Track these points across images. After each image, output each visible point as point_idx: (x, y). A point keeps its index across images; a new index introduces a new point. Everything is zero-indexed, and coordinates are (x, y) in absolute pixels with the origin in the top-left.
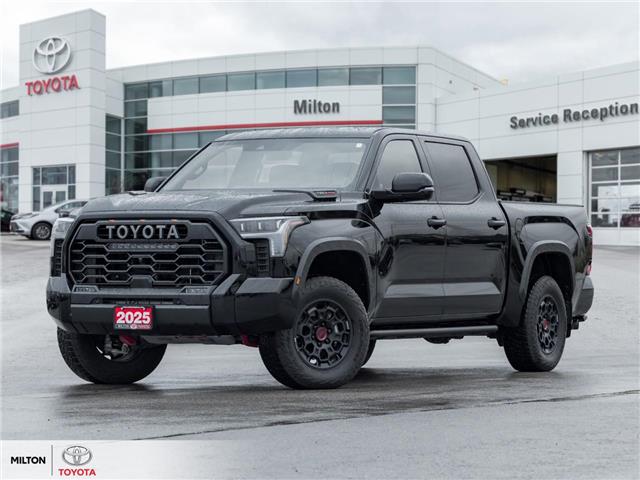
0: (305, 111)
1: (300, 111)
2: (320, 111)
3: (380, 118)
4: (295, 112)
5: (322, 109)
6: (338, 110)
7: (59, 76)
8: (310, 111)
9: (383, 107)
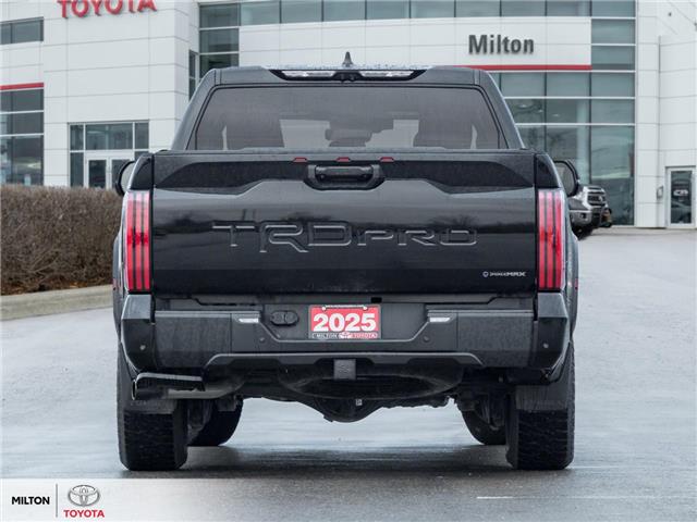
0: (485, 51)
1: (478, 50)
2: (506, 51)
3: (589, 63)
4: (471, 51)
5: (509, 48)
6: (532, 50)
8: (492, 51)
9: (593, 47)
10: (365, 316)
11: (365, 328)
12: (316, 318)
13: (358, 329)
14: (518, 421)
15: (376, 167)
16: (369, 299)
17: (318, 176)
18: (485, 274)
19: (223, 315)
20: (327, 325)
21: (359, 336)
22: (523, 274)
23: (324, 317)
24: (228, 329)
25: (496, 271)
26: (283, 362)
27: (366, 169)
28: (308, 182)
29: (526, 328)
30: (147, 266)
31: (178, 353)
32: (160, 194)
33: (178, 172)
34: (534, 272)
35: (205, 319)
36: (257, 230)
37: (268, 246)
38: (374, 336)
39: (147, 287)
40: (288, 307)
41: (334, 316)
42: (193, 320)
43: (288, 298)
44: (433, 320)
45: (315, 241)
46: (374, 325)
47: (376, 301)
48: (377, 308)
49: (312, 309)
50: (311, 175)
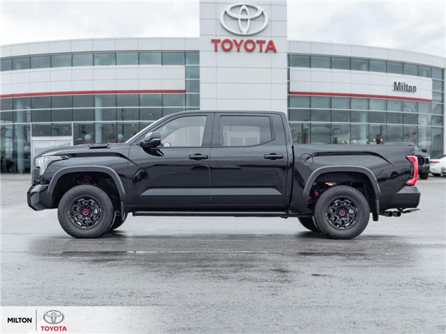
7: (255, 39)
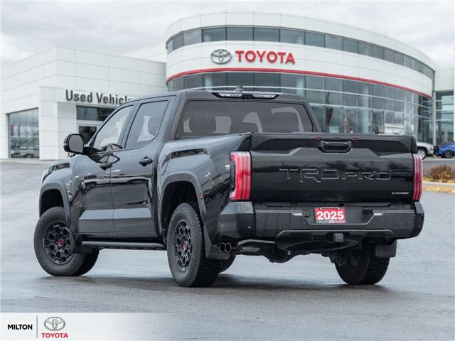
10: (339, 212)
11: (339, 218)
12: (318, 213)
13: (336, 218)
14: (369, 262)
15: (350, 142)
16: (338, 204)
17: (325, 147)
18: (393, 193)
19: (286, 212)
20: (323, 217)
21: (338, 222)
22: (407, 193)
23: (322, 213)
24: (288, 219)
25: (397, 191)
26: (313, 234)
27: (346, 143)
28: (320, 149)
29: (412, 218)
30: (249, 187)
31: (266, 230)
32: (254, 154)
33: (264, 143)
34: (412, 193)
35: (279, 214)
36: (299, 171)
37: (304, 179)
38: (344, 222)
39: (247, 198)
40: (305, 208)
41: (325, 213)
42: (273, 214)
43: (304, 204)
44: (375, 214)
45: (324, 177)
46: (343, 217)
47: (341, 205)
48: (343, 208)
49: (316, 209)
50: (323, 146)
